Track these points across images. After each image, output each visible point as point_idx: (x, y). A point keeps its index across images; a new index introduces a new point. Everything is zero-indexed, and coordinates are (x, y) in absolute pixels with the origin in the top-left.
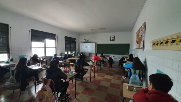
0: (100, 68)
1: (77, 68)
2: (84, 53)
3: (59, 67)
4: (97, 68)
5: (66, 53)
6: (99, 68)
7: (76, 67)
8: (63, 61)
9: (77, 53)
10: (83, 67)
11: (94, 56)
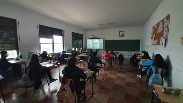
9: (84, 50)
11: (105, 53)
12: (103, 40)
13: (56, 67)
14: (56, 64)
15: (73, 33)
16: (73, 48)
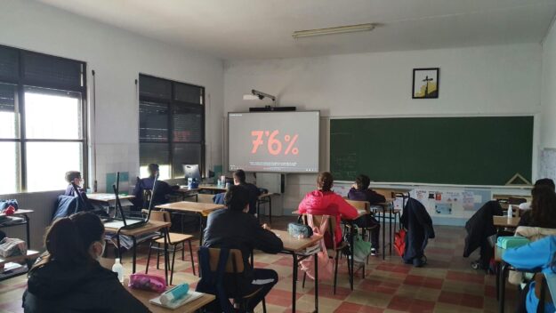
0: (351, 263)
1: (214, 266)
2: (254, 174)
3: (103, 262)
4: (331, 268)
5: (144, 173)
6: (343, 265)
7: (204, 255)
8: (129, 222)
9: (212, 174)
10: (246, 261)
11: (313, 194)
12: (322, 120)
14: (15, 254)
15: (145, 80)
16: (142, 163)
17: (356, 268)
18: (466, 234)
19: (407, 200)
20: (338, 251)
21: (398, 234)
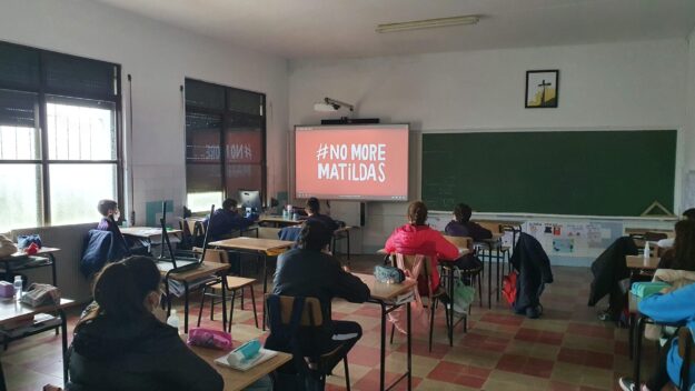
0: (450, 313)
1: (286, 317)
2: (327, 202)
4: (425, 320)
6: (441, 315)
7: (273, 305)
8: (180, 264)
9: (274, 203)
11: (403, 229)
12: (412, 135)
13: (44, 327)
14: (47, 304)
15: (192, 86)
16: (190, 189)
17: (456, 319)
18: (591, 277)
19: (518, 235)
20: (434, 299)
21: (508, 278)
